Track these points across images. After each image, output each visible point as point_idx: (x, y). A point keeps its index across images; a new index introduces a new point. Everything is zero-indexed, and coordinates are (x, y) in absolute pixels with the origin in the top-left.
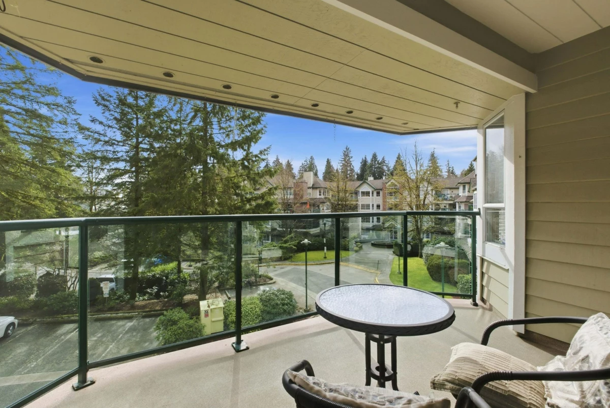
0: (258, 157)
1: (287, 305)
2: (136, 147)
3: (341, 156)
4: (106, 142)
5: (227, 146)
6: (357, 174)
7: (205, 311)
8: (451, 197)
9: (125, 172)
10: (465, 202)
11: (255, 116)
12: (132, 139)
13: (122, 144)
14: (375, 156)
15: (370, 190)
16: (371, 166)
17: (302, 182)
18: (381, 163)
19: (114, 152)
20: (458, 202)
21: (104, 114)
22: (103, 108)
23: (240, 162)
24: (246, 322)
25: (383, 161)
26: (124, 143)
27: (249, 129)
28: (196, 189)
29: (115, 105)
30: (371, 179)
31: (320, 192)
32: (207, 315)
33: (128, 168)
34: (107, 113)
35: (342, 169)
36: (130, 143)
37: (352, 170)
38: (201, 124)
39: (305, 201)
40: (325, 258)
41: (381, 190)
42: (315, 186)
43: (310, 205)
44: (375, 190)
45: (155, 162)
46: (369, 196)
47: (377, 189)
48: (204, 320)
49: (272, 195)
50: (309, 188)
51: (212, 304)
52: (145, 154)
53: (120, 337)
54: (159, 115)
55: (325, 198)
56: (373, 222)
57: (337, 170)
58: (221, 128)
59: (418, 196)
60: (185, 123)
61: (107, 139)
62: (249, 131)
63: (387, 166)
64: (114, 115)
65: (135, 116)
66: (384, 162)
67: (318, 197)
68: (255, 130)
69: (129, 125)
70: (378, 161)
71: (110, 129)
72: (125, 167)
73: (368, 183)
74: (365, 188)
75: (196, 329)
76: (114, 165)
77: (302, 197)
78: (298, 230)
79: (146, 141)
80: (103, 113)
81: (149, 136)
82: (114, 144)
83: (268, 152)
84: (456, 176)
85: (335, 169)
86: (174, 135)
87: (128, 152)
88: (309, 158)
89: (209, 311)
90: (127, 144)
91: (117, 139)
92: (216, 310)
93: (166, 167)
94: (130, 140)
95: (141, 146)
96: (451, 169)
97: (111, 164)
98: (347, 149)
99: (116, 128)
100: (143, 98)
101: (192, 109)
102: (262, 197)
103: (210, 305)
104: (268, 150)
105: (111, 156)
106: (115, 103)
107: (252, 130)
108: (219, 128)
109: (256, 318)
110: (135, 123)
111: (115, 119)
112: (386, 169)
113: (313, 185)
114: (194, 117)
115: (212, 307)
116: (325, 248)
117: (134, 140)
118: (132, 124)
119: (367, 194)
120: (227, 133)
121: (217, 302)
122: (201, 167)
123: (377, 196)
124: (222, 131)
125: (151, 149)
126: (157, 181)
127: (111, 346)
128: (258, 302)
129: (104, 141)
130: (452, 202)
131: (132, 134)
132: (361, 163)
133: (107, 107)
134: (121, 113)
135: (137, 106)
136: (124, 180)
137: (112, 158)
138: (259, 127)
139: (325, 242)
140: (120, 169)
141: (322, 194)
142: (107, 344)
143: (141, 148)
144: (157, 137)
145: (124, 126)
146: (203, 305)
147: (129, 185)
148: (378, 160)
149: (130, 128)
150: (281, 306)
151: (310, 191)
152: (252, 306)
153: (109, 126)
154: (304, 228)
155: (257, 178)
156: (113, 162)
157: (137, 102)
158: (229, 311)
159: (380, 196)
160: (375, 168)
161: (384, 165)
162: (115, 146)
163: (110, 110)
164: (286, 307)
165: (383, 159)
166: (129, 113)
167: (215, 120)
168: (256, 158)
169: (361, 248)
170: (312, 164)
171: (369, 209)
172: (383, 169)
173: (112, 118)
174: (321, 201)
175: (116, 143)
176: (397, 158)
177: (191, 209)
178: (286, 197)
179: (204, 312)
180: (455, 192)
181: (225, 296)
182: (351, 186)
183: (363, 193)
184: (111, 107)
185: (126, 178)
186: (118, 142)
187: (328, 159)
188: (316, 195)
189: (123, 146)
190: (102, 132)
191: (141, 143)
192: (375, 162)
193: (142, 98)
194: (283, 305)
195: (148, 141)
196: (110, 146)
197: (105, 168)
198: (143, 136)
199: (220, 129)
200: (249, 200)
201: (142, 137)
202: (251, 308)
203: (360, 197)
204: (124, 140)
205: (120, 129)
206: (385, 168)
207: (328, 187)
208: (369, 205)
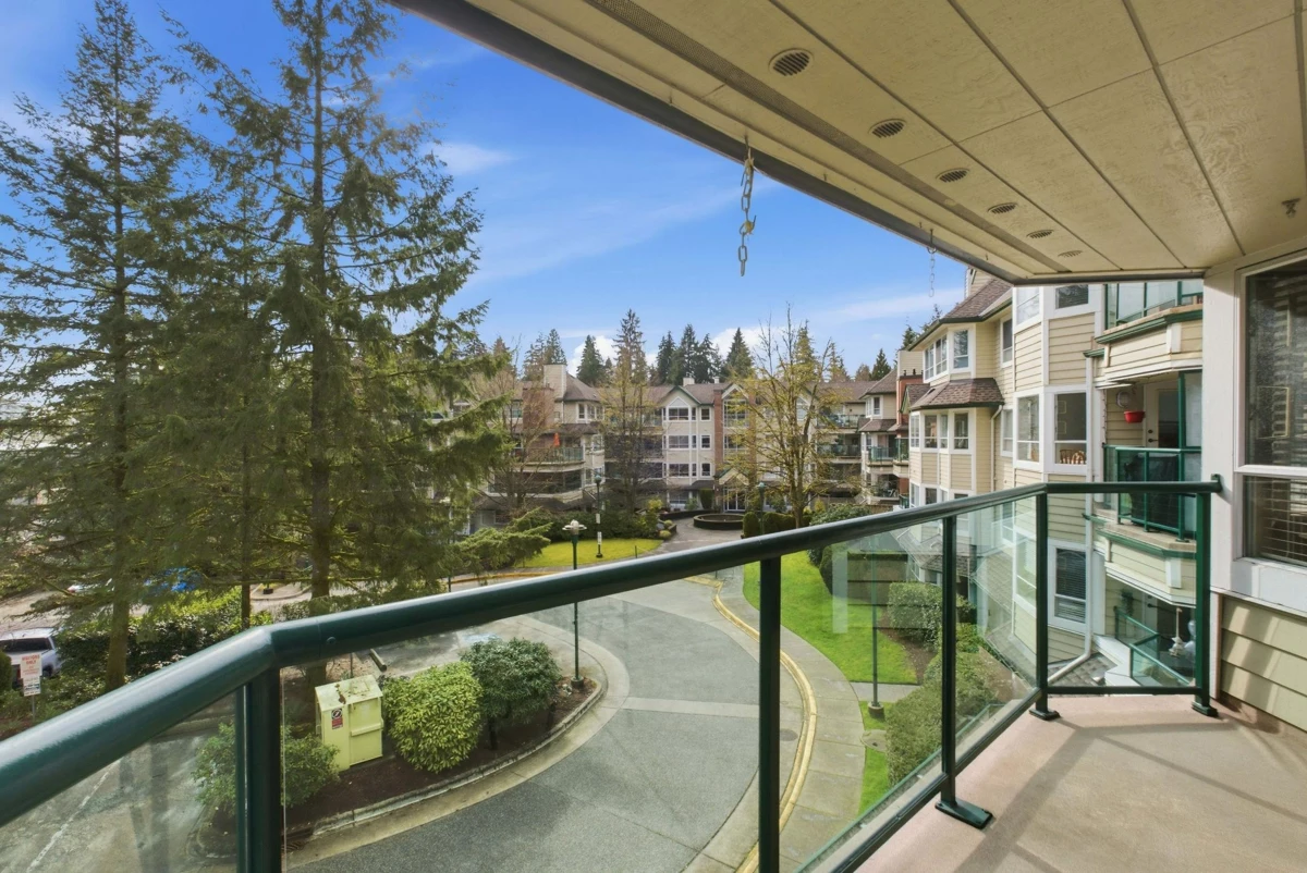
0: (456, 328)
1: (537, 676)
2: (118, 291)
3: (617, 330)
4: (23, 276)
5: (378, 299)
6: (652, 371)
7: (334, 712)
8: (848, 421)
9: (82, 357)
10: (880, 431)
11: (449, 227)
12: (102, 270)
13: (73, 282)
14: (689, 333)
15: (689, 405)
16: (682, 353)
17: (543, 389)
18: (702, 348)
19: (48, 302)
20: (866, 432)
21: (15, 197)
22: (14, 181)
23: (410, 339)
24: (442, 730)
25: (707, 344)
26: (80, 278)
27: (438, 259)
28: (299, 406)
29: (51, 177)
30: (689, 381)
31: (582, 410)
32: (337, 721)
33: (93, 347)
34: (26, 196)
35: (619, 359)
36: (96, 280)
37: (641, 362)
38: (306, 239)
39: (549, 431)
40: (600, 556)
41: (711, 405)
42: (569, 398)
43: (561, 442)
44: (700, 405)
45: (175, 332)
46: (687, 419)
47: (703, 405)
48: (330, 736)
49: (490, 418)
50: (557, 401)
51: (351, 693)
52: (148, 313)
53: (84, 803)
54: (185, 209)
55: (594, 424)
56: (694, 474)
57: (609, 362)
58: (360, 254)
59: (793, 419)
60: (263, 234)
61: (25, 266)
62: (437, 265)
63: (714, 355)
64: (47, 203)
65: (112, 209)
66: (709, 347)
67: (577, 420)
68: (452, 264)
69: (95, 232)
70: (696, 344)
71: (38, 238)
72: (87, 343)
73: (685, 390)
74: (678, 402)
75: (313, 761)
76: (50, 338)
77: (543, 423)
78: (537, 496)
79: (146, 277)
80: (15, 194)
81: (158, 264)
82: (49, 280)
83: (481, 318)
84: (848, 378)
85: (605, 359)
86: (230, 265)
87: (91, 304)
88: (547, 333)
89: (345, 712)
90: (91, 281)
91: (57, 268)
92: (360, 708)
93: (212, 346)
94: (99, 271)
95: (131, 288)
96: (839, 364)
97: (40, 333)
98: (631, 316)
99: (56, 238)
100: (136, 164)
101: (280, 200)
102: (466, 424)
103: (346, 695)
104: (481, 312)
105: (41, 313)
106: (51, 170)
107: (443, 264)
108: (354, 253)
109: (466, 716)
110: (112, 226)
111: (52, 212)
112: (712, 361)
113: (566, 394)
114: (286, 223)
115: (351, 700)
116: (600, 534)
117: (107, 274)
118: (105, 229)
119: (683, 413)
120: (375, 267)
121: (363, 687)
122: (311, 349)
123: (703, 418)
124: (362, 261)
125: (165, 299)
126: (184, 382)
127: (58, 834)
128: (469, 677)
129: (15, 272)
130: (852, 432)
131: (103, 255)
132: (660, 347)
133: (25, 177)
134: (68, 198)
135: (120, 181)
136: (80, 379)
137: (44, 318)
138: (462, 255)
139: (598, 521)
140: (68, 350)
141: (586, 413)
142: (45, 830)
143: (131, 294)
144: (182, 267)
145: (81, 234)
146: (326, 696)
147: (95, 391)
148: (696, 341)
149: (100, 241)
150: (525, 682)
151: (560, 407)
152: (456, 688)
153: (33, 232)
154: (550, 490)
155: (456, 379)
156: (47, 330)
157: (118, 170)
158: (397, 705)
159: (708, 418)
160: (689, 358)
161: (708, 353)
162: (51, 287)
163: (34, 188)
164: (538, 681)
165: (707, 339)
166: (93, 199)
167: (342, 231)
168: (449, 330)
169: (674, 531)
170: (554, 348)
171: (687, 446)
172: (705, 360)
173: (43, 209)
174: (586, 429)
175: (55, 278)
176: (735, 338)
177: (286, 456)
178: (508, 422)
179: (330, 715)
180: (857, 410)
181: (370, 662)
182: (650, 396)
183: (673, 412)
184: (38, 180)
185: (85, 373)
186: (62, 275)
187: (588, 337)
188: (573, 416)
189: (75, 286)
190: (11, 247)
191: (132, 281)
192: (689, 346)
193: (132, 163)
194: (531, 677)
195: (154, 278)
196: (37, 284)
197: (23, 346)
198: (141, 262)
199: (357, 257)
200: (434, 432)
201: (135, 266)
202: (455, 694)
203: (666, 421)
204: (80, 272)
205: (65, 242)
206: (709, 357)
207: (602, 400)
208: (687, 438)
